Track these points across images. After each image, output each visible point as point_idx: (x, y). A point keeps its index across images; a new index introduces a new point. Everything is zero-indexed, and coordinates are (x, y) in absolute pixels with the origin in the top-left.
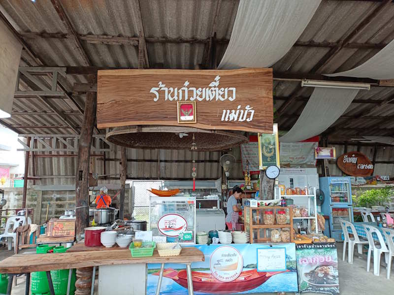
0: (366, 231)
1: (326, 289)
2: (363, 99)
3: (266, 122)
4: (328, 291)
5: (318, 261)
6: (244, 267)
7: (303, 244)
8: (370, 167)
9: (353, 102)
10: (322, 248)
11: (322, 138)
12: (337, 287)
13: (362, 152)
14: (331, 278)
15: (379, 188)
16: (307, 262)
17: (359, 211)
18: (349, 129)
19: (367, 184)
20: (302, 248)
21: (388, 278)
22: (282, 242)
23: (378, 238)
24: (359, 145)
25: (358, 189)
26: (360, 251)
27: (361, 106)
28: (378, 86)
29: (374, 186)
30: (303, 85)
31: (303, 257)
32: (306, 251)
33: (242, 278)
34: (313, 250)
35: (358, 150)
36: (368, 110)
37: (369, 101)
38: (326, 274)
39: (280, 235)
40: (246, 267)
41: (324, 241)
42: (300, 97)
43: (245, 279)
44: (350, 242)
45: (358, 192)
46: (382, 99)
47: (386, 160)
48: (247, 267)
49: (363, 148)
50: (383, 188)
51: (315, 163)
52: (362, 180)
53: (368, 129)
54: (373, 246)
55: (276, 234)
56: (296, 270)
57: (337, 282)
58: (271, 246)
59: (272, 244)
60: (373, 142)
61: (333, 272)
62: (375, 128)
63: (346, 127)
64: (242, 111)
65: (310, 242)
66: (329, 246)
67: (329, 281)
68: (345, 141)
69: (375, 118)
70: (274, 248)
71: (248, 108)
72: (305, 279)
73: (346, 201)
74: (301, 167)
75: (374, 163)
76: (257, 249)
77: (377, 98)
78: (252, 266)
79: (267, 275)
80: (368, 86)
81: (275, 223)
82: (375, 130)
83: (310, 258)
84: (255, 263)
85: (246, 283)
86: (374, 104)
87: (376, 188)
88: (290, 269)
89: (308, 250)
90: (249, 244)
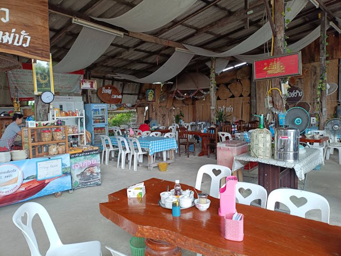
0: (118, 140)
1: (92, 183)
2: (118, 43)
3: (43, 50)
4: (93, 184)
5: (86, 164)
6: (24, 179)
7: (75, 154)
8: (120, 97)
9: (111, 45)
10: (90, 154)
11: (86, 72)
12: (99, 180)
13: (115, 85)
14: (96, 175)
15: (125, 113)
16: (79, 167)
17: (112, 129)
18: (107, 66)
19: (118, 109)
20: (75, 157)
21: (130, 169)
22: (58, 154)
23: (124, 145)
24: (113, 79)
25: (111, 113)
26: (113, 156)
27: (116, 48)
28: (128, 36)
29: (122, 111)
30: (73, 22)
31: (75, 163)
32: (78, 158)
33: (23, 189)
34: (83, 157)
35: (112, 84)
36: (120, 53)
37: (121, 46)
38: (92, 173)
39: (57, 149)
40: (26, 179)
41: (91, 149)
42: (70, 32)
43: (25, 189)
44: (107, 150)
45: (112, 116)
46: (130, 46)
47: (130, 93)
48: (28, 178)
49: (115, 82)
50: (128, 112)
51: (80, 92)
52: (114, 107)
53: (120, 68)
54: (121, 150)
55: (54, 148)
56: (70, 174)
57: (99, 177)
58: (50, 158)
59: (50, 157)
60: (122, 78)
61: (97, 170)
62: (124, 67)
63: (105, 64)
64: (17, 36)
65: (81, 151)
66: (94, 152)
67: (94, 177)
68: (104, 76)
69: (125, 60)
70: (52, 160)
71: (23, 32)
72: (77, 179)
73: (104, 122)
74: (69, 95)
75: (122, 94)
76: (37, 162)
77: (126, 45)
78: (32, 177)
79: (46, 182)
80: (122, 34)
81: (53, 139)
82: (124, 69)
83: (80, 163)
84: (35, 174)
85: (27, 192)
86: (125, 49)
87: (123, 113)
88: (65, 174)
89: (79, 158)
90: (29, 159)
